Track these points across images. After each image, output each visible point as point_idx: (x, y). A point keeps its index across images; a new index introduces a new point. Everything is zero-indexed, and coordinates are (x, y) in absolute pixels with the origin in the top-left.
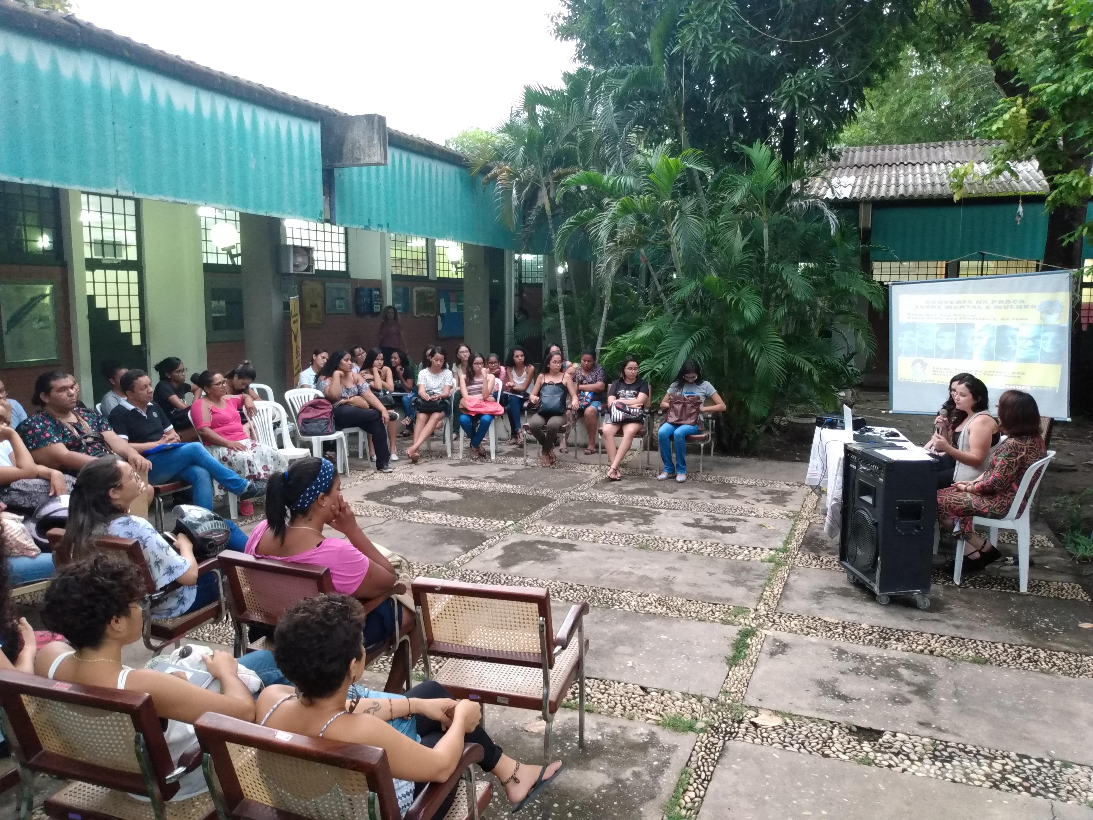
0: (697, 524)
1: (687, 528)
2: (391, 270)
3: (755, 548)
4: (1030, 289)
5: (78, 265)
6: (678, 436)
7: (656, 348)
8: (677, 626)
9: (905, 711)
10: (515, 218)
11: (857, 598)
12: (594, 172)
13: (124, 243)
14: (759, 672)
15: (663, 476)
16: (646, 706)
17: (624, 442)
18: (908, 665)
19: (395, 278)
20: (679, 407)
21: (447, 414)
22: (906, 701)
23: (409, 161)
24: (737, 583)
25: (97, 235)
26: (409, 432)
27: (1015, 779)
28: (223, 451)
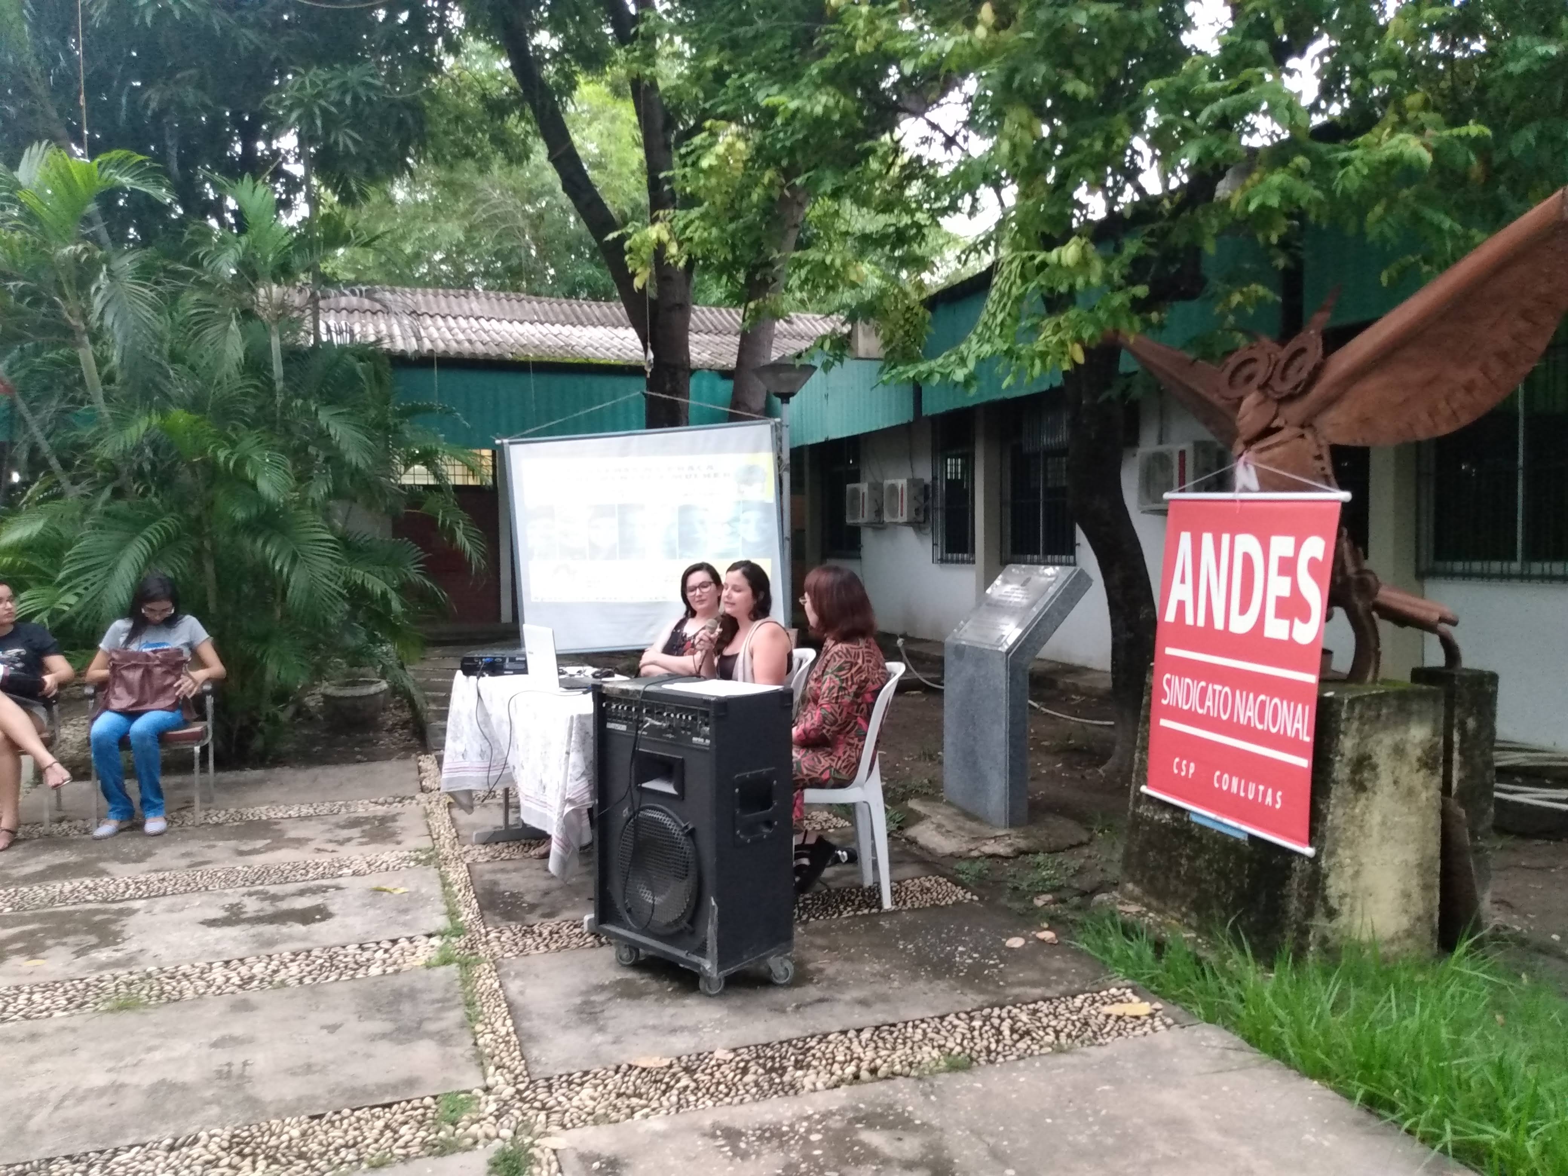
0: (235, 917)
1: (216, 932)
3: (394, 942)
4: (720, 449)
6: (142, 737)
15: (106, 829)
20: (135, 676)
24: (405, 1033)
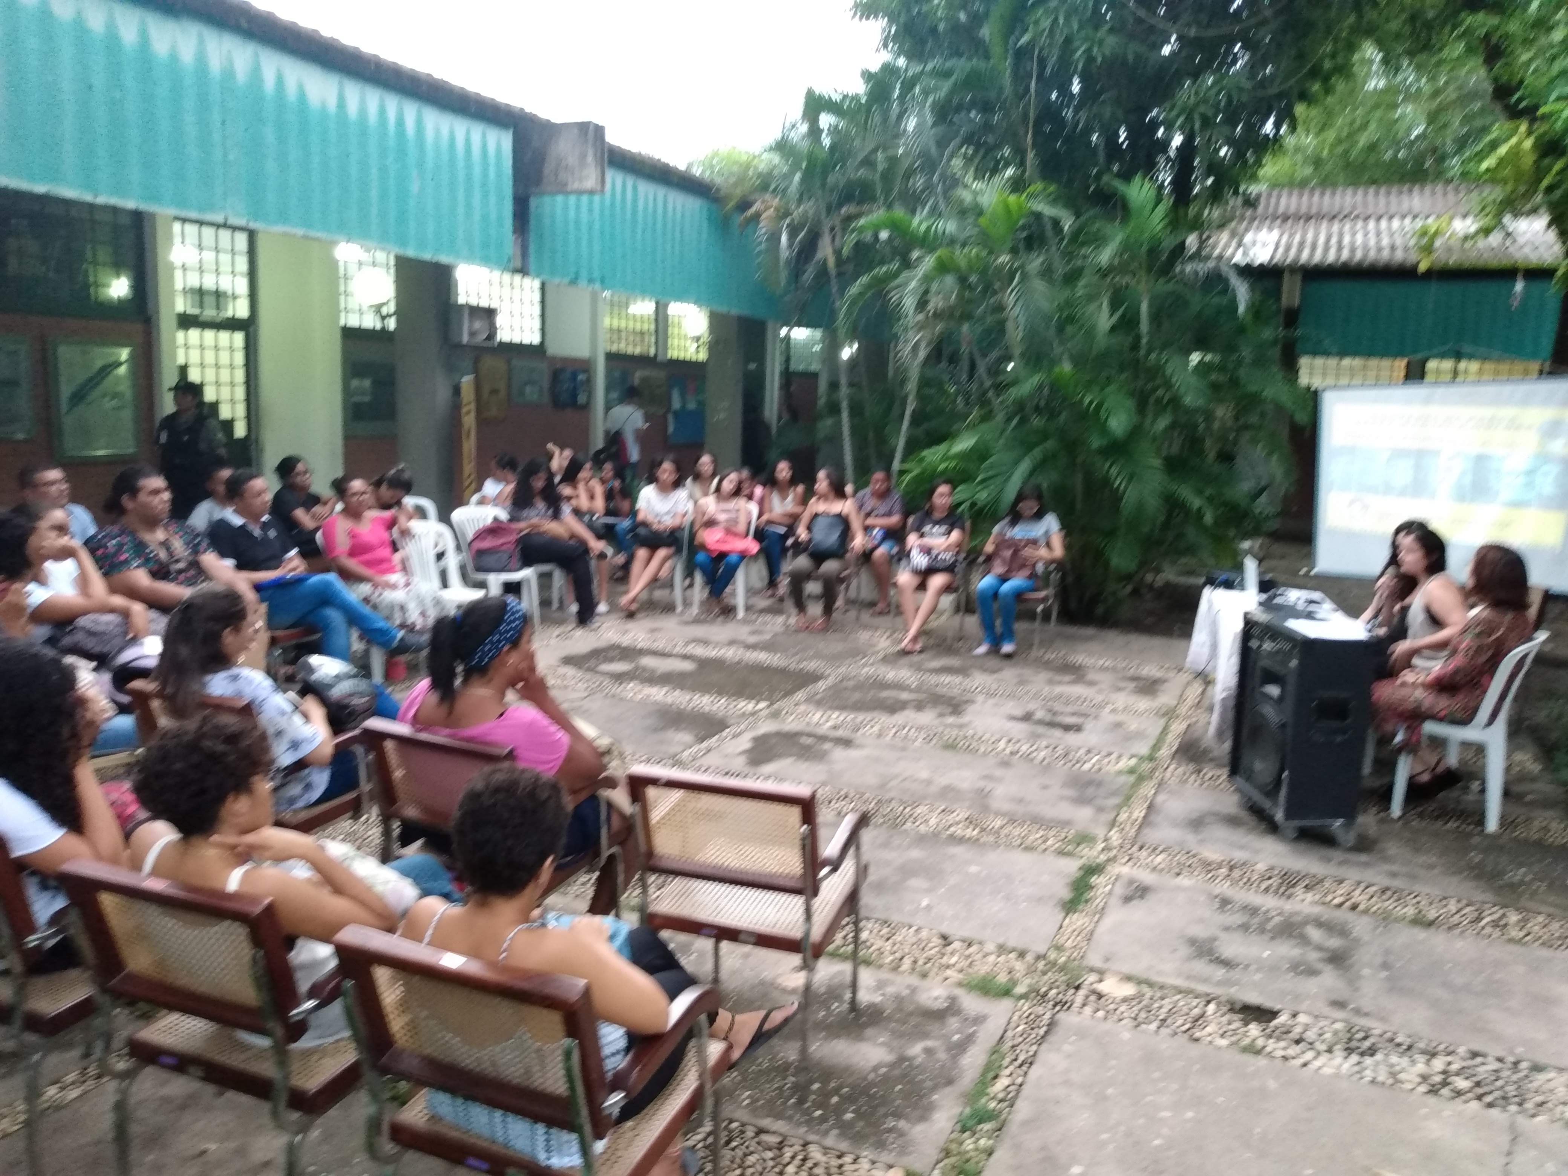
0: (1027, 717)
1: (1013, 723)
2: (604, 346)
3: (1110, 754)
4: (1525, 402)
5: (166, 323)
6: (1006, 595)
7: (979, 468)
8: (993, 857)
9: (1312, 985)
10: (783, 275)
11: (1251, 830)
12: (899, 212)
13: (230, 292)
14: (1108, 921)
15: (982, 649)
16: (944, 960)
17: (927, 599)
18: (1319, 924)
19: (611, 357)
20: (1008, 553)
21: (679, 551)
22: (1312, 972)
23: (635, 188)
24: (1081, 801)
25: (193, 281)
26: (623, 574)
27: (1462, 1084)
28: (365, 589)
